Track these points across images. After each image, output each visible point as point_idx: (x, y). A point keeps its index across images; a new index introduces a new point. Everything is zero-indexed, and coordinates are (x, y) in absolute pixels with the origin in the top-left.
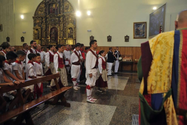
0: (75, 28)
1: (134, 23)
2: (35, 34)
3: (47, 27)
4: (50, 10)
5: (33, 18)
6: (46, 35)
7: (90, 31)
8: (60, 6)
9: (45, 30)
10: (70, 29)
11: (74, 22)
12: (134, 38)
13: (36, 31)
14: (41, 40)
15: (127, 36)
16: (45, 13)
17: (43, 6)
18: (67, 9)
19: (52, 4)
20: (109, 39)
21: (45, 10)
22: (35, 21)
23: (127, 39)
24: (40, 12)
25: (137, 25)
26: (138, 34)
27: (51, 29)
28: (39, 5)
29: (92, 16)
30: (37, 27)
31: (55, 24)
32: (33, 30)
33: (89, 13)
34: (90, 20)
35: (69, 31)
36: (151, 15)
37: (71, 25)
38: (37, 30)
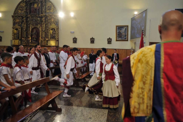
0: (58, 29)
1: (117, 26)
2: (14, 34)
3: (28, 27)
4: (32, 10)
5: (13, 16)
6: (27, 35)
7: (74, 33)
8: (42, 6)
9: (26, 30)
10: (52, 29)
11: (57, 23)
12: (117, 40)
13: (15, 31)
14: (21, 40)
15: (110, 39)
16: (26, 12)
17: (23, 5)
18: (50, 9)
19: (34, 3)
20: (92, 41)
21: (26, 9)
22: (14, 20)
23: (110, 41)
24: (20, 11)
25: (119, 28)
26: (120, 37)
27: (32, 29)
28: (19, 4)
29: (75, 18)
30: (17, 26)
31: (37, 24)
32: (12, 29)
33: (72, 14)
34: (73, 21)
35: (51, 31)
36: (133, 19)
37: (53, 26)
38: (16, 29)
